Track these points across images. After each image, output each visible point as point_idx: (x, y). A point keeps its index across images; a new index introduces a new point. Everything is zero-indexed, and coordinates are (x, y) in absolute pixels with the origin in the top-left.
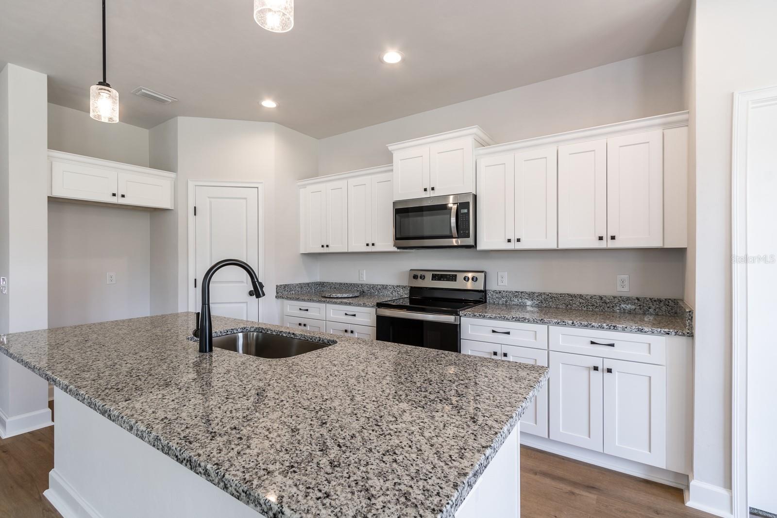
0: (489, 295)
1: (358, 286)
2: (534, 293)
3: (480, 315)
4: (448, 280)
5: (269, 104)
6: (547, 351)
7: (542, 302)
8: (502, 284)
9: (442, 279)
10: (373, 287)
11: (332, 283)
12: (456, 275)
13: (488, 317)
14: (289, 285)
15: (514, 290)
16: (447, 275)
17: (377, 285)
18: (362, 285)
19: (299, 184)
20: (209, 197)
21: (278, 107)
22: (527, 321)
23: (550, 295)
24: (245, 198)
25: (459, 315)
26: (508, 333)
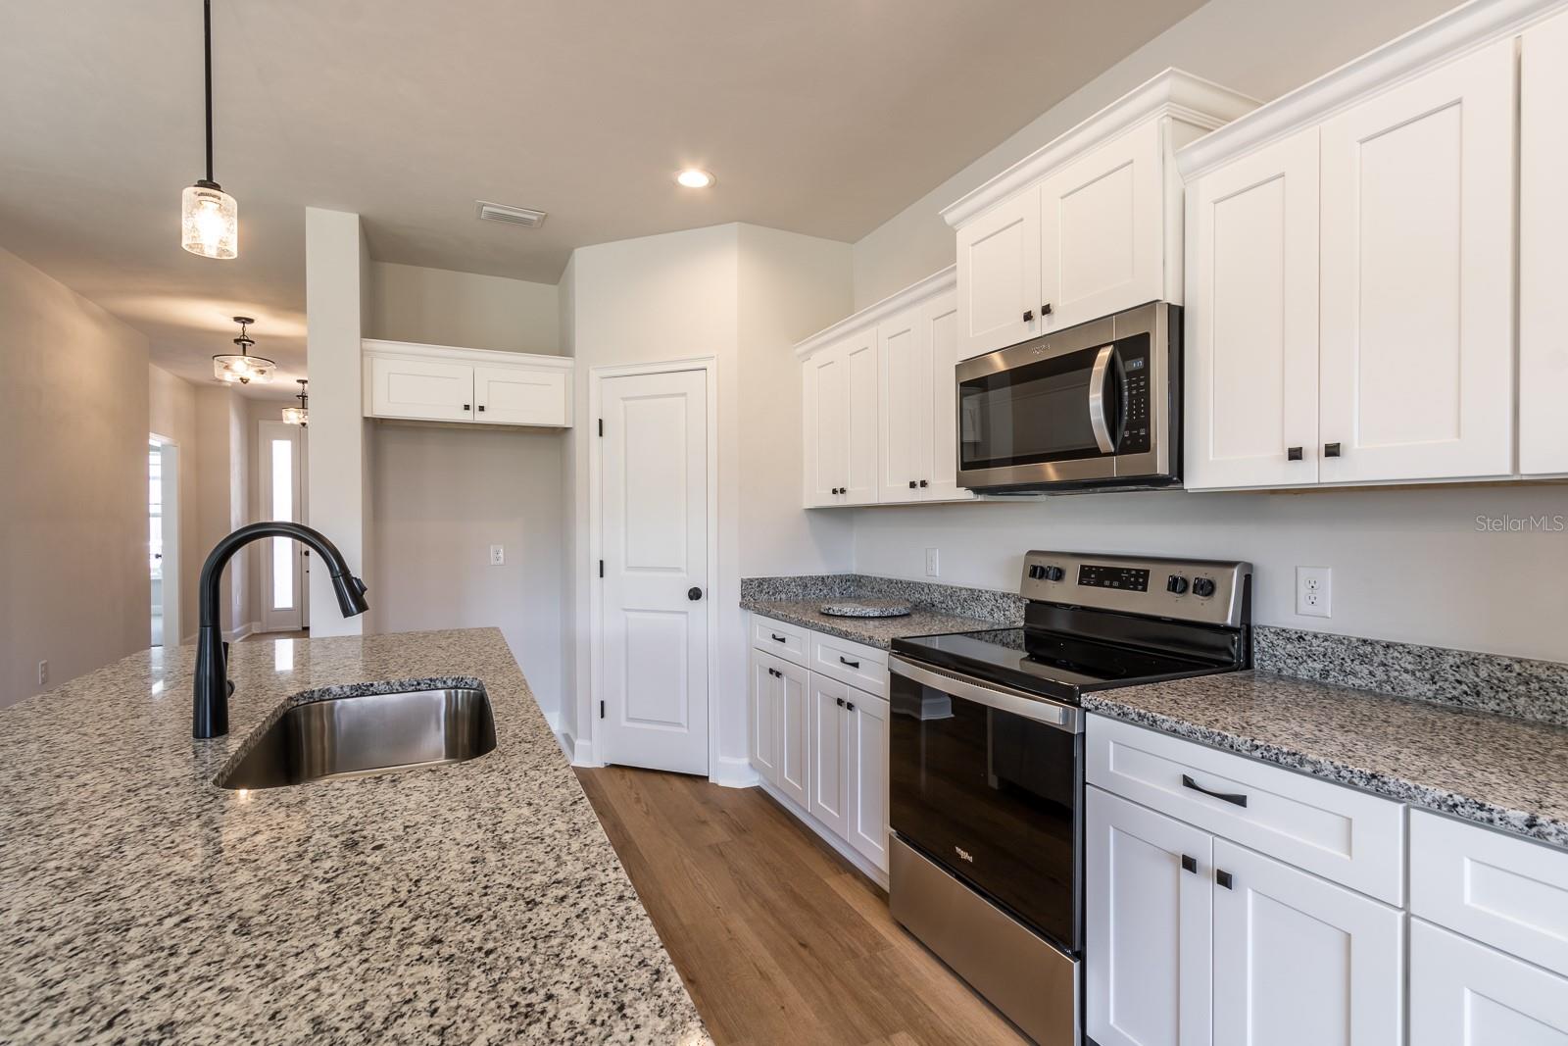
0: (1260, 644)
1: (923, 590)
2: (1439, 654)
3: (1139, 715)
4: (1124, 585)
5: (693, 178)
6: (1400, 915)
7: (1478, 694)
8: (1310, 609)
9: (1107, 583)
10: (951, 593)
11: (875, 578)
12: (1147, 572)
13: (1166, 726)
14: (770, 579)
15: (1357, 631)
16: (1122, 570)
17: (961, 589)
18: (929, 586)
19: (799, 351)
20: (624, 399)
21: (713, 186)
22: (1308, 768)
23: (1517, 667)
24: (684, 394)
25: (1078, 705)
26: (1240, 801)
